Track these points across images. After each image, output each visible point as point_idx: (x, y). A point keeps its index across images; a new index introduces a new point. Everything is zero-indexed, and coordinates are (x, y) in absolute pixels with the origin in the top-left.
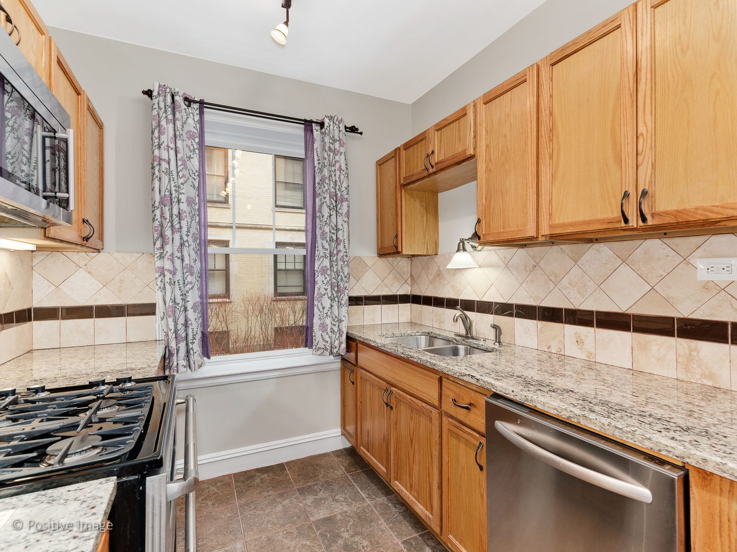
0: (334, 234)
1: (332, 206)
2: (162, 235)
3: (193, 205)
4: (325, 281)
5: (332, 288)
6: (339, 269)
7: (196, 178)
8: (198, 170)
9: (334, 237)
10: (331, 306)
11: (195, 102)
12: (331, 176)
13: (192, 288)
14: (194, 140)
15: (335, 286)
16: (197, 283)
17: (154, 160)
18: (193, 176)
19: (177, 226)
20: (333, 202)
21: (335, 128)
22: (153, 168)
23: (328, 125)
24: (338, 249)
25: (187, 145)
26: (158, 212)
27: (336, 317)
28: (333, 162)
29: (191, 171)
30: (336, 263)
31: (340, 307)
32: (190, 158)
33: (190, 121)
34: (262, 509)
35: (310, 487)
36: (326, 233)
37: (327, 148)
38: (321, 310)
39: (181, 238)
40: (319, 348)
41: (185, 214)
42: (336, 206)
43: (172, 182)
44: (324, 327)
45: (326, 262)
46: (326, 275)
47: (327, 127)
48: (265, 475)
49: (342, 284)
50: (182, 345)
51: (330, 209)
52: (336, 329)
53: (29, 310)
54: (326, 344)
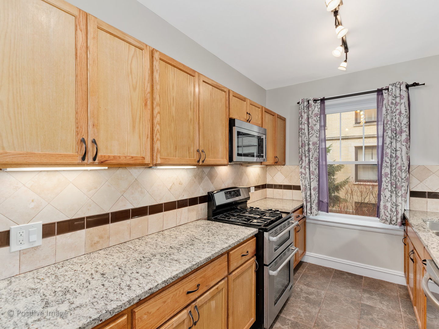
0: (394, 153)
1: (392, 137)
2: (302, 159)
3: (316, 145)
4: (387, 181)
5: (392, 185)
6: (397, 174)
7: (318, 133)
8: (319, 129)
9: (394, 155)
10: (391, 196)
11: (318, 100)
12: (392, 119)
13: (313, 181)
14: (318, 116)
15: (393, 185)
16: (316, 178)
17: (299, 130)
18: (316, 132)
19: (307, 155)
20: (393, 134)
21: (397, 89)
22: (299, 133)
23: (391, 89)
24: (397, 162)
25: (314, 120)
26: (300, 150)
27: (394, 203)
28: (395, 111)
29: (315, 131)
30: (395, 171)
31: (397, 197)
32: (315, 125)
33: (316, 109)
34: (340, 287)
35: (371, 291)
36: (388, 153)
37: (390, 103)
38: (384, 197)
39: (309, 160)
40: (383, 219)
41: (311, 150)
42: (396, 137)
43: (305, 137)
44: (385, 207)
45: (388, 170)
46: (387, 178)
47: (390, 90)
48: (350, 276)
49: (398, 183)
50: (309, 204)
51: (391, 139)
52: (394, 210)
53: (266, 184)
54: (387, 217)
